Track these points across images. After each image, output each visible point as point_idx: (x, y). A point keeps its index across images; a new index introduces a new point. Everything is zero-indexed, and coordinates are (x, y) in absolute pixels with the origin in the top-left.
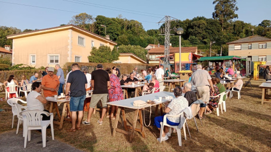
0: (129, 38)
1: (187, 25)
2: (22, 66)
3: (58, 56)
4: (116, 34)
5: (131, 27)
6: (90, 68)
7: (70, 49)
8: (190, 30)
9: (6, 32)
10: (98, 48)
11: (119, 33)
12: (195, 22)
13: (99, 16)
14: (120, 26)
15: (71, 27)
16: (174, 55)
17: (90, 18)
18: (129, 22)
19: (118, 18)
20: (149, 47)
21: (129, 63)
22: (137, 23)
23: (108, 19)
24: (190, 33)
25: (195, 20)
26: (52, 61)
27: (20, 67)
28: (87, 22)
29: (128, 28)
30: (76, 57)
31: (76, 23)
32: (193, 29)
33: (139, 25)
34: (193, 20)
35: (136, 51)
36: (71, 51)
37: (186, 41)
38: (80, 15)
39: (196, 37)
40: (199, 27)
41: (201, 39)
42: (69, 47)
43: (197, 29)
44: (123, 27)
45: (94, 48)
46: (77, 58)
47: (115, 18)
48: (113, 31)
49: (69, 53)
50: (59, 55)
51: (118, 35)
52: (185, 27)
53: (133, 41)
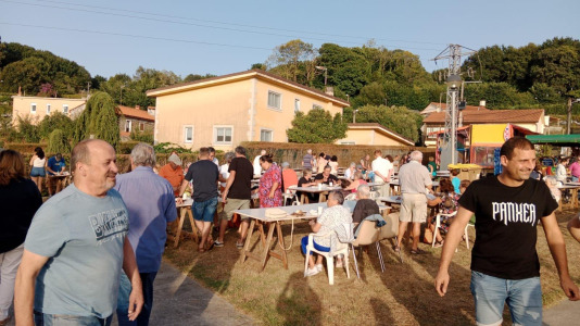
0: (387, 90)
1: (530, 58)
2: (170, 146)
3: (230, 129)
4: (359, 81)
5: (394, 66)
6: (285, 153)
7: (251, 117)
8: (536, 69)
9: (153, 81)
10: (306, 113)
11: (367, 80)
12: (547, 51)
13: (326, 45)
14: (369, 64)
15: (255, 73)
16: (470, 130)
17: (308, 49)
18: (390, 54)
19: (367, 46)
20: (430, 109)
21: (371, 143)
22: (409, 55)
23: (345, 51)
24: (534, 76)
25: (547, 45)
26: (220, 139)
27: (165, 147)
28: (303, 57)
29: (387, 68)
30: (262, 131)
31: (280, 60)
32: (542, 65)
33: (413, 62)
34: (542, 48)
35: (396, 118)
36: (254, 119)
37: (524, 94)
38: (288, 45)
39: (549, 85)
40: (557, 62)
41: (564, 89)
42: (251, 112)
43: (553, 66)
44: (376, 67)
45: (299, 114)
46: (265, 132)
47: (361, 47)
48: (353, 75)
49: (250, 123)
50: (232, 127)
51: (364, 83)
52: (524, 62)
53: (395, 94)
